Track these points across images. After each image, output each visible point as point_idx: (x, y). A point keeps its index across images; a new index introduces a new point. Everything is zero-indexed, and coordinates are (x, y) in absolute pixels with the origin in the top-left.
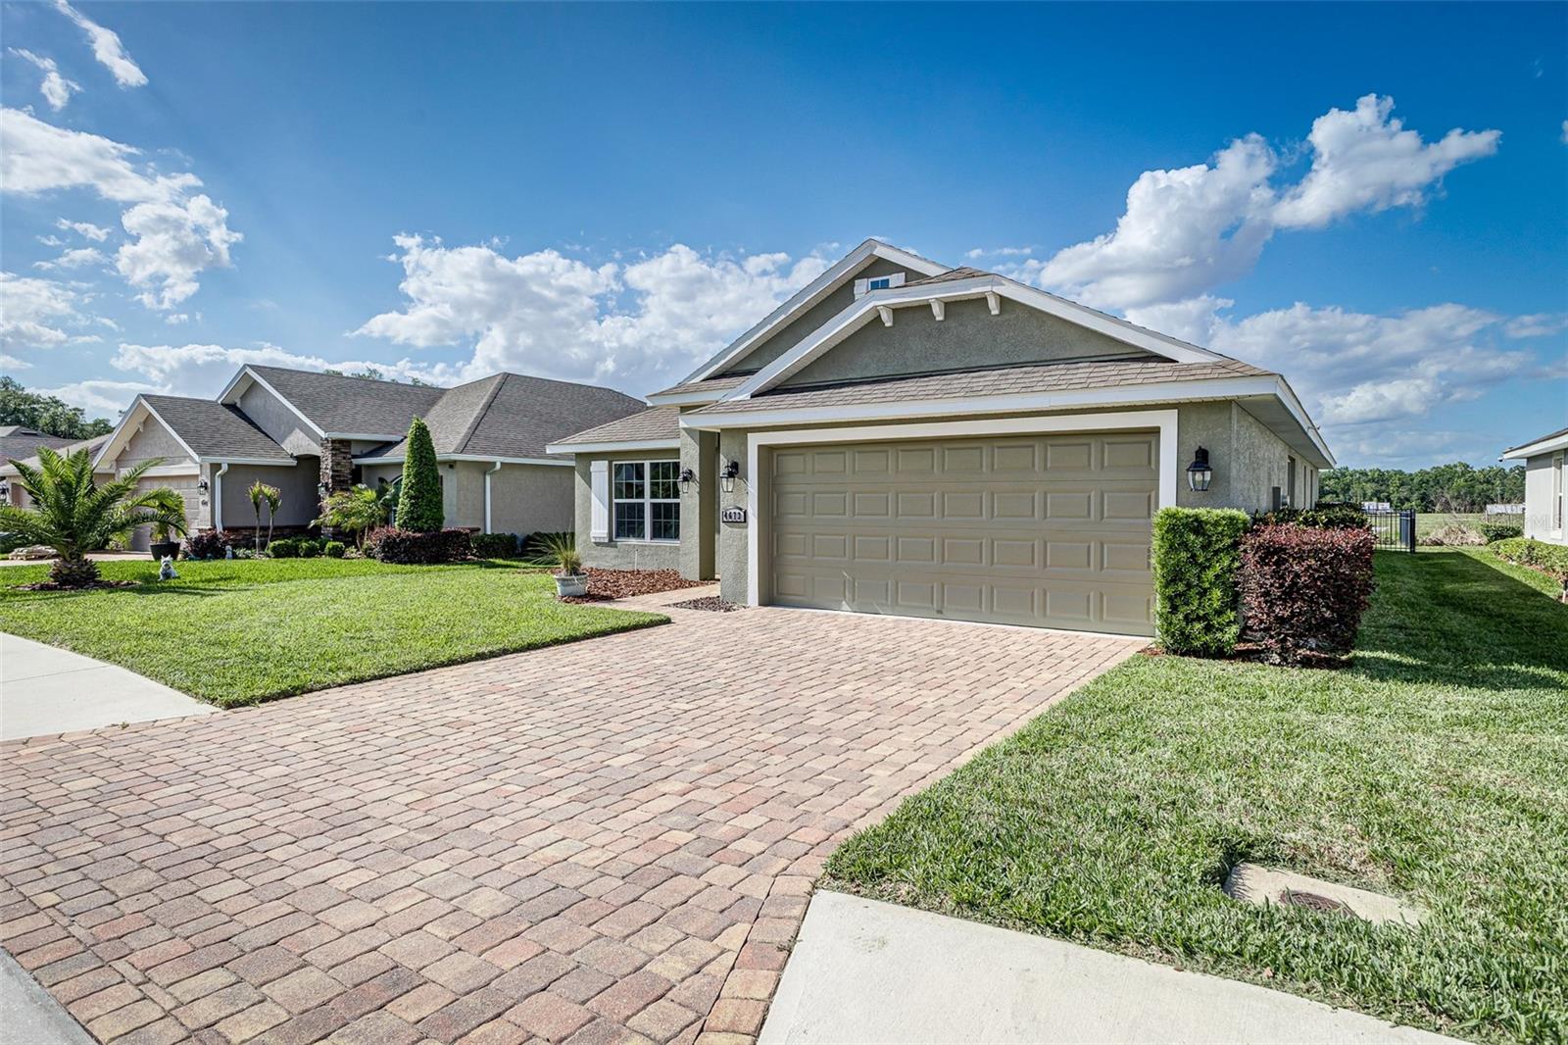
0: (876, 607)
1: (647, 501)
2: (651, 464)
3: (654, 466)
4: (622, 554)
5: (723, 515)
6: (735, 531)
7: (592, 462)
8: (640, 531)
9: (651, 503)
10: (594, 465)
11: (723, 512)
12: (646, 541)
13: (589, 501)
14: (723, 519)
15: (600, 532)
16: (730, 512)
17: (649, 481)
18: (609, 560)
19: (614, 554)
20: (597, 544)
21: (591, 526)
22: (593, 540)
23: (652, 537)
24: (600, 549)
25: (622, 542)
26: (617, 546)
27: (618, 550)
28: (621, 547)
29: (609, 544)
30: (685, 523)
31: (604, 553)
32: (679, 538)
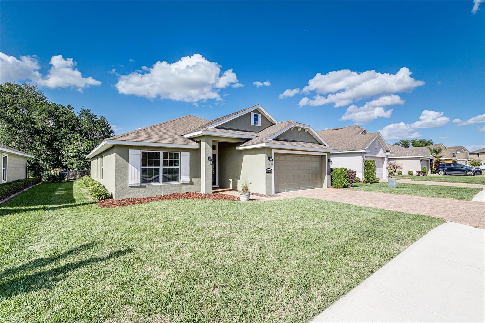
1: (161, 167)
2: (163, 153)
3: (164, 154)
4: (147, 190)
5: (266, 171)
6: (269, 175)
7: (129, 150)
8: (157, 180)
9: (163, 168)
10: (131, 151)
11: (266, 170)
12: (160, 183)
13: (127, 167)
14: (266, 172)
15: (135, 181)
16: (268, 170)
17: (162, 159)
18: (140, 193)
19: (143, 190)
20: (132, 187)
21: (128, 179)
22: (129, 185)
23: (163, 182)
24: (134, 189)
25: (147, 185)
26: (145, 187)
27: (145, 188)
28: (146, 187)
29: (141, 186)
30: (183, 175)
31: (137, 191)
32: (178, 181)
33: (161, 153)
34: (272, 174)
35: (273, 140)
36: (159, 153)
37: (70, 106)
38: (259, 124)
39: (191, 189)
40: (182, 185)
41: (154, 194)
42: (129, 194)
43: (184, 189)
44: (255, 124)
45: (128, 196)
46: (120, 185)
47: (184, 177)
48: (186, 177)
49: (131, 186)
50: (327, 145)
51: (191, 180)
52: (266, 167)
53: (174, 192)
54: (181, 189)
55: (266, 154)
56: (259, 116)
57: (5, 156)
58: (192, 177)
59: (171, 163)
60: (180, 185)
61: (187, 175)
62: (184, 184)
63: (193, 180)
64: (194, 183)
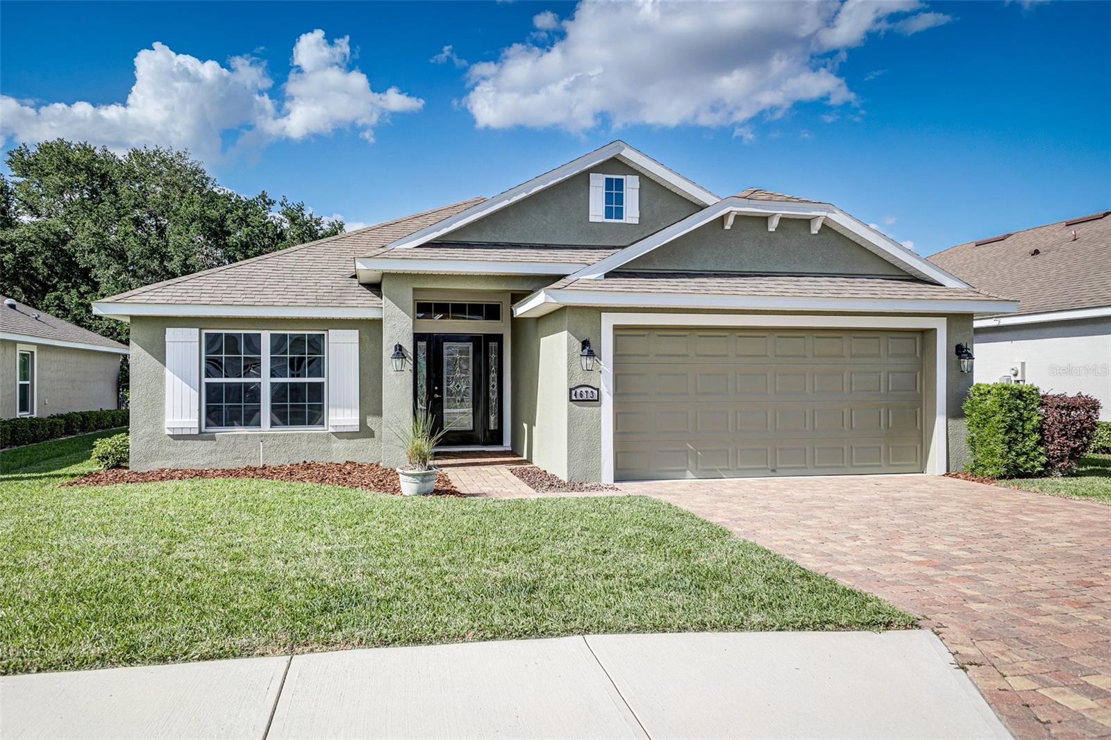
0: (720, 472)
1: (265, 381)
2: (272, 336)
4: (220, 449)
5: (571, 393)
6: (587, 410)
7: (167, 329)
8: (251, 418)
9: (272, 383)
10: (171, 334)
11: (571, 390)
12: (262, 429)
13: (161, 379)
14: (571, 397)
15: (184, 420)
16: (578, 391)
17: (269, 356)
18: (198, 455)
19: (209, 448)
20: (176, 437)
21: (164, 414)
22: (168, 432)
23: (273, 424)
24: (183, 443)
25: (222, 432)
26: (213, 438)
27: (215, 443)
28: (215, 440)
29: (201, 436)
30: (333, 407)
31: (189, 448)
32: (322, 423)
33: (266, 337)
34: (600, 406)
35: (607, 276)
36: (259, 335)
37: (263, 196)
38: (631, 213)
39: (363, 452)
40: (334, 437)
41: (240, 460)
42: (167, 457)
43: (341, 452)
44: (608, 215)
45: (164, 462)
46: (144, 430)
47: (340, 411)
48: (348, 412)
49: (172, 433)
50: (950, 283)
51: (363, 423)
52: (569, 379)
53: (304, 459)
54: (328, 451)
55: (569, 331)
56: (631, 185)
57: (31, 352)
58: (369, 415)
59: (297, 367)
60: (327, 437)
61: (350, 407)
62: (339, 435)
63: (371, 421)
64: (376, 434)
